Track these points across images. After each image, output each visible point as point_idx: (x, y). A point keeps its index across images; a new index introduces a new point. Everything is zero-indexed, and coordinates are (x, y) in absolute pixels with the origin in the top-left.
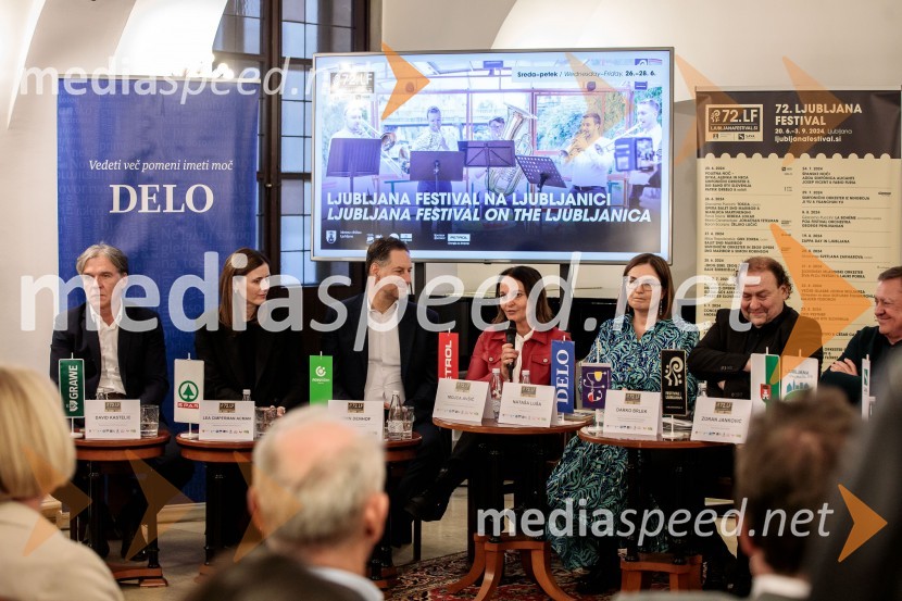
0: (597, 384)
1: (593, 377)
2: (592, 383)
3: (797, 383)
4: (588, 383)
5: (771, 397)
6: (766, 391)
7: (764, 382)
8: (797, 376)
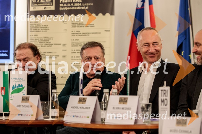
6: (3, 91)
8: (17, 81)
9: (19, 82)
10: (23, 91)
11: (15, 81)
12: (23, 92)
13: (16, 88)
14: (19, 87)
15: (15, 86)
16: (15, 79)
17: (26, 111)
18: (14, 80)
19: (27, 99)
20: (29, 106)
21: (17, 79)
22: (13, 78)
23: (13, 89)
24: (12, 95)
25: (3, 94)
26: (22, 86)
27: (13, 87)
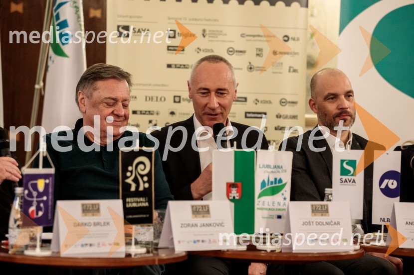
0: (40, 195)
1: (35, 187)
2: (35, 194)
3: (272, 179)
4: (30, 195)
6: (233, 190)
7: (232, 180)
8: (272, 172)
9: (275, 174)
10: (283, 191)
11: (267, 172)
12: (283, 194)
13: (268, 185)
14: (275, 183)
15: (266, 181)
16: (268, 166)
18: (264, 169)
19: (323, 209)
20: (332, 222)
22: (263, 166)
23: (262, 188)
24: (259, 200)
25: (234, 197)
26: (280, 181)
27: (263, 184)
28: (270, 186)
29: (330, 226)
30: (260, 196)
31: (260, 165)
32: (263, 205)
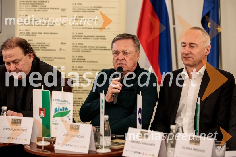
3: (61, 108)
5: (45, 115)
6: (42, 112)
7: (41, 107)
8: (61, 103)
9: (63, 105)
10: (68, 115)
11: (58, 103)
12: (68, 117)
13: (59, 111)
14: (63, 110)
15: (58, 109)
16: (59, 100)
17: (75, 142)
18: (56, 102)
19: (77, 128)
20: (80, 136)
21: (61, 101)
22: (56, 100)
23: (55, 112)
24: (54, 118)
25: (42, 116)
26: (66, 109)
27: (56, 110)
28: (60, 111)
29: (78, 138)
30: (54, 117)
31: (54, 99)
32: (56, 122)
